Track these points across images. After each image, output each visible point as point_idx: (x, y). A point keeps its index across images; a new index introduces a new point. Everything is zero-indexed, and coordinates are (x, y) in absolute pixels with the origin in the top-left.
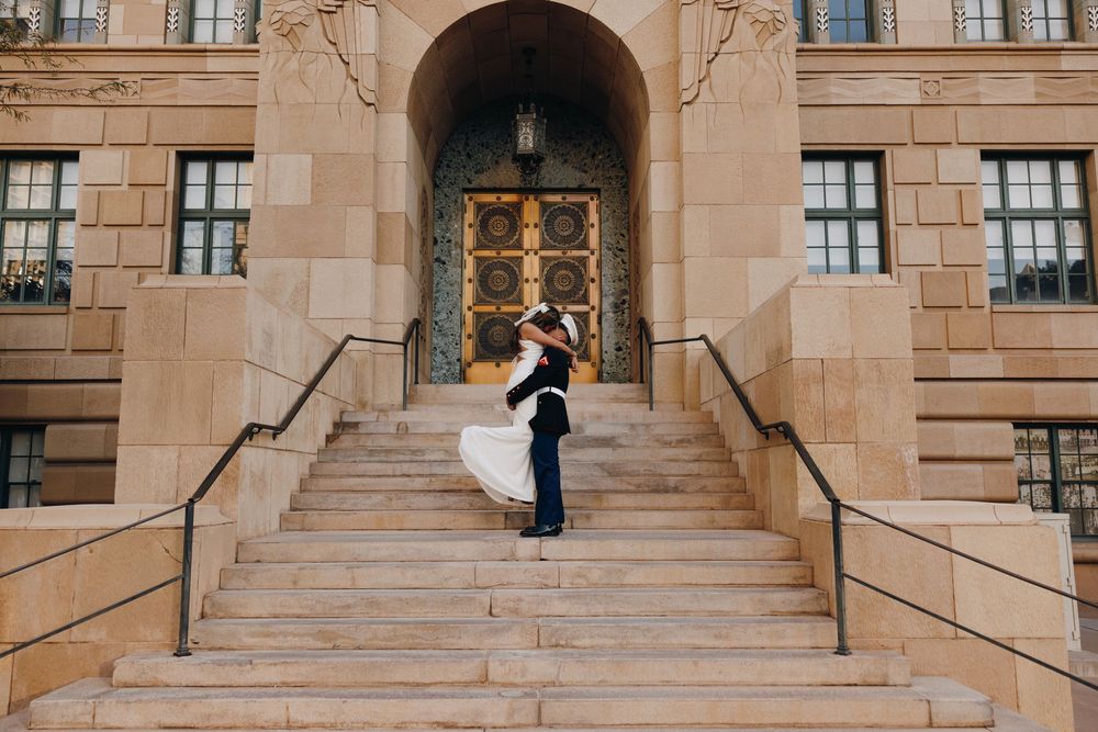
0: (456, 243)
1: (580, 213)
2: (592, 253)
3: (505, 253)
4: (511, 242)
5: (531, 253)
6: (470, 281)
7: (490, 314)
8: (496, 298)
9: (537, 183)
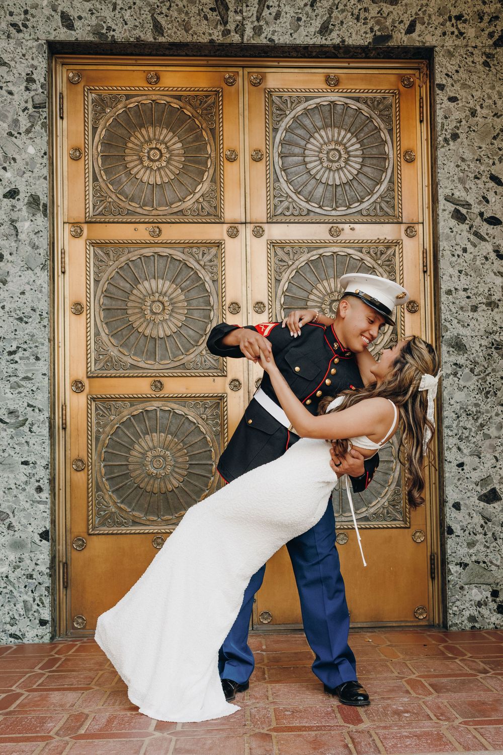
0: (34, 201)
1: (378, 122)
2: (410, 232)
3: (172, 233)
4: (189, 202)
5: (246, 232)
6: (78, 309)
7: (134, 400)
8: (152, 355)
9: (258, 31)
